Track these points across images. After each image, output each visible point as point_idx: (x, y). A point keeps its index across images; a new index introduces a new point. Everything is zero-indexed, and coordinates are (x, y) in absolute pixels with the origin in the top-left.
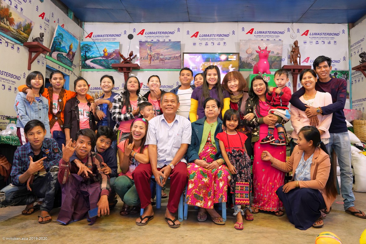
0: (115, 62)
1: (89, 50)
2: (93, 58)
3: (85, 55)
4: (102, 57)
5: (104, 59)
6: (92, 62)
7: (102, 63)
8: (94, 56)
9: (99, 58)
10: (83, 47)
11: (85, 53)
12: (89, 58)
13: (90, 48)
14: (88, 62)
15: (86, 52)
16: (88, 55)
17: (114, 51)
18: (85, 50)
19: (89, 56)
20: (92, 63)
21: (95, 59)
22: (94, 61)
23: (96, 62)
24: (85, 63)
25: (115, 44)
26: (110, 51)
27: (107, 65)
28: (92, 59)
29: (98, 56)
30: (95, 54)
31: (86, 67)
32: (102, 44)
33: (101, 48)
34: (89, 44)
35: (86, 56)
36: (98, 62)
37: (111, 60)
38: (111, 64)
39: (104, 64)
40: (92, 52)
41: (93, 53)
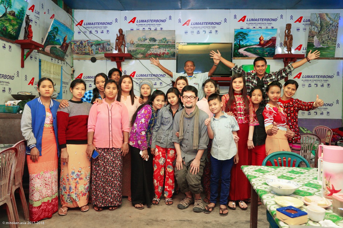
0: (270, 50)
1: (243, 38)
2: (247, 46)
3: (238, 43)
4: (259, 45)
5: (259, 47)
6: (245, 50)
7: (257, 51)
8: (248, 44)
9: (254, 46)
10: (237, 35)
11: (239, 42)
12: (243, 46)
13: (245, 36)
14: (241, 51)
15: (240, 40)
16: (242, 43)
17: (271, 38)
18: (239, 39)
19: (243, 45)
20: (245, 52)
21: (249, 47)
22: (247, 50)
23: (250, 50)
24: (238, 52)
25: (272, 31)
26: (267, 38)
27: (261, 53)
28: (247, 48)
29: (252, 44)
30: (250, 42)
31: (238, 55)
32: (259, 32)
33: (257, 36)
34: (244, 32)
35: (239, 45)
36: (251, 50)
37: (266, 48)
38: (266, 52)
39: (259, 53)
40: (247, 40)
41: (247, 42)
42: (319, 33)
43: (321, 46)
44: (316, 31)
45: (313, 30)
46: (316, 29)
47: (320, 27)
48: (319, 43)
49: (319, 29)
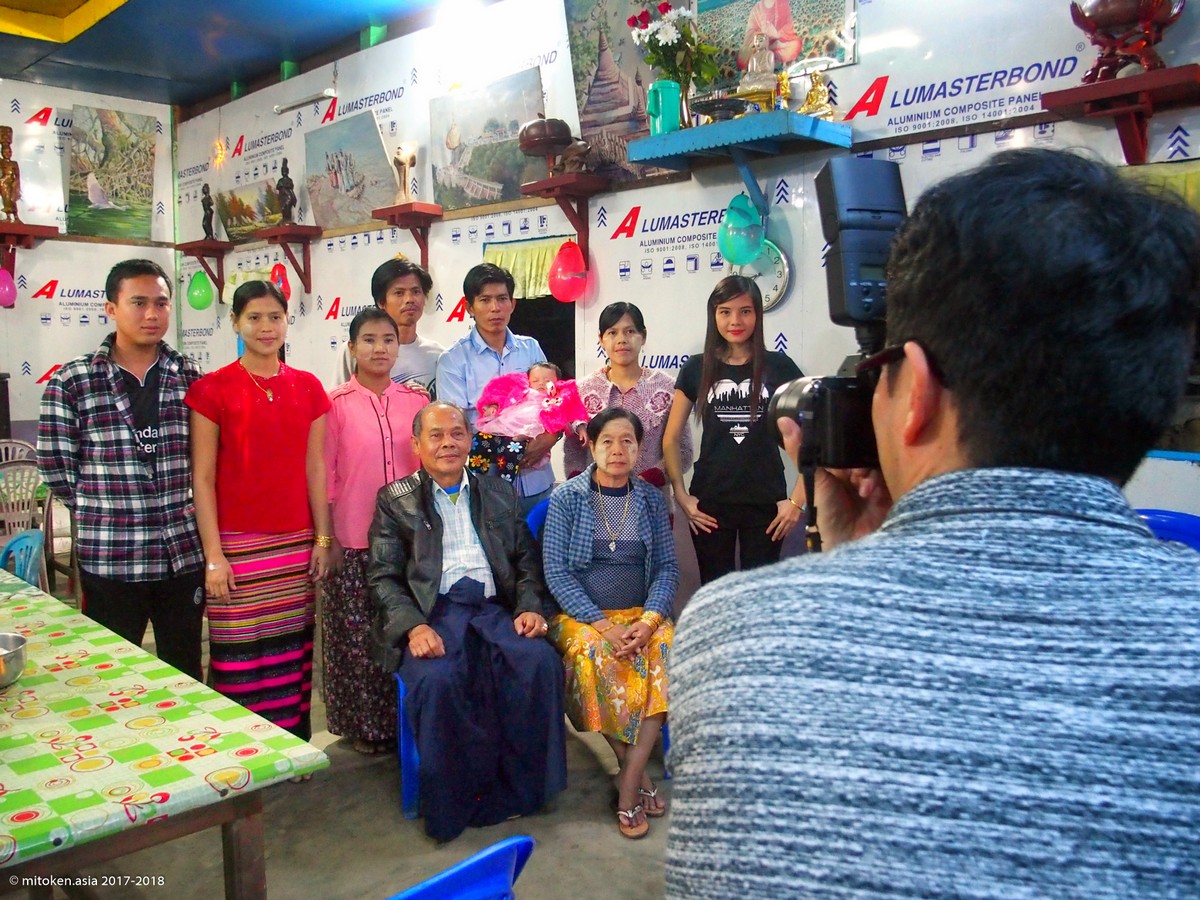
42: (101, 165)
43: (111, 204)
44: (92, 159)
45: (82, 155)
46: (92, 153)
47: (103, 148)
48: (104, 197)
49: (102, 156)
